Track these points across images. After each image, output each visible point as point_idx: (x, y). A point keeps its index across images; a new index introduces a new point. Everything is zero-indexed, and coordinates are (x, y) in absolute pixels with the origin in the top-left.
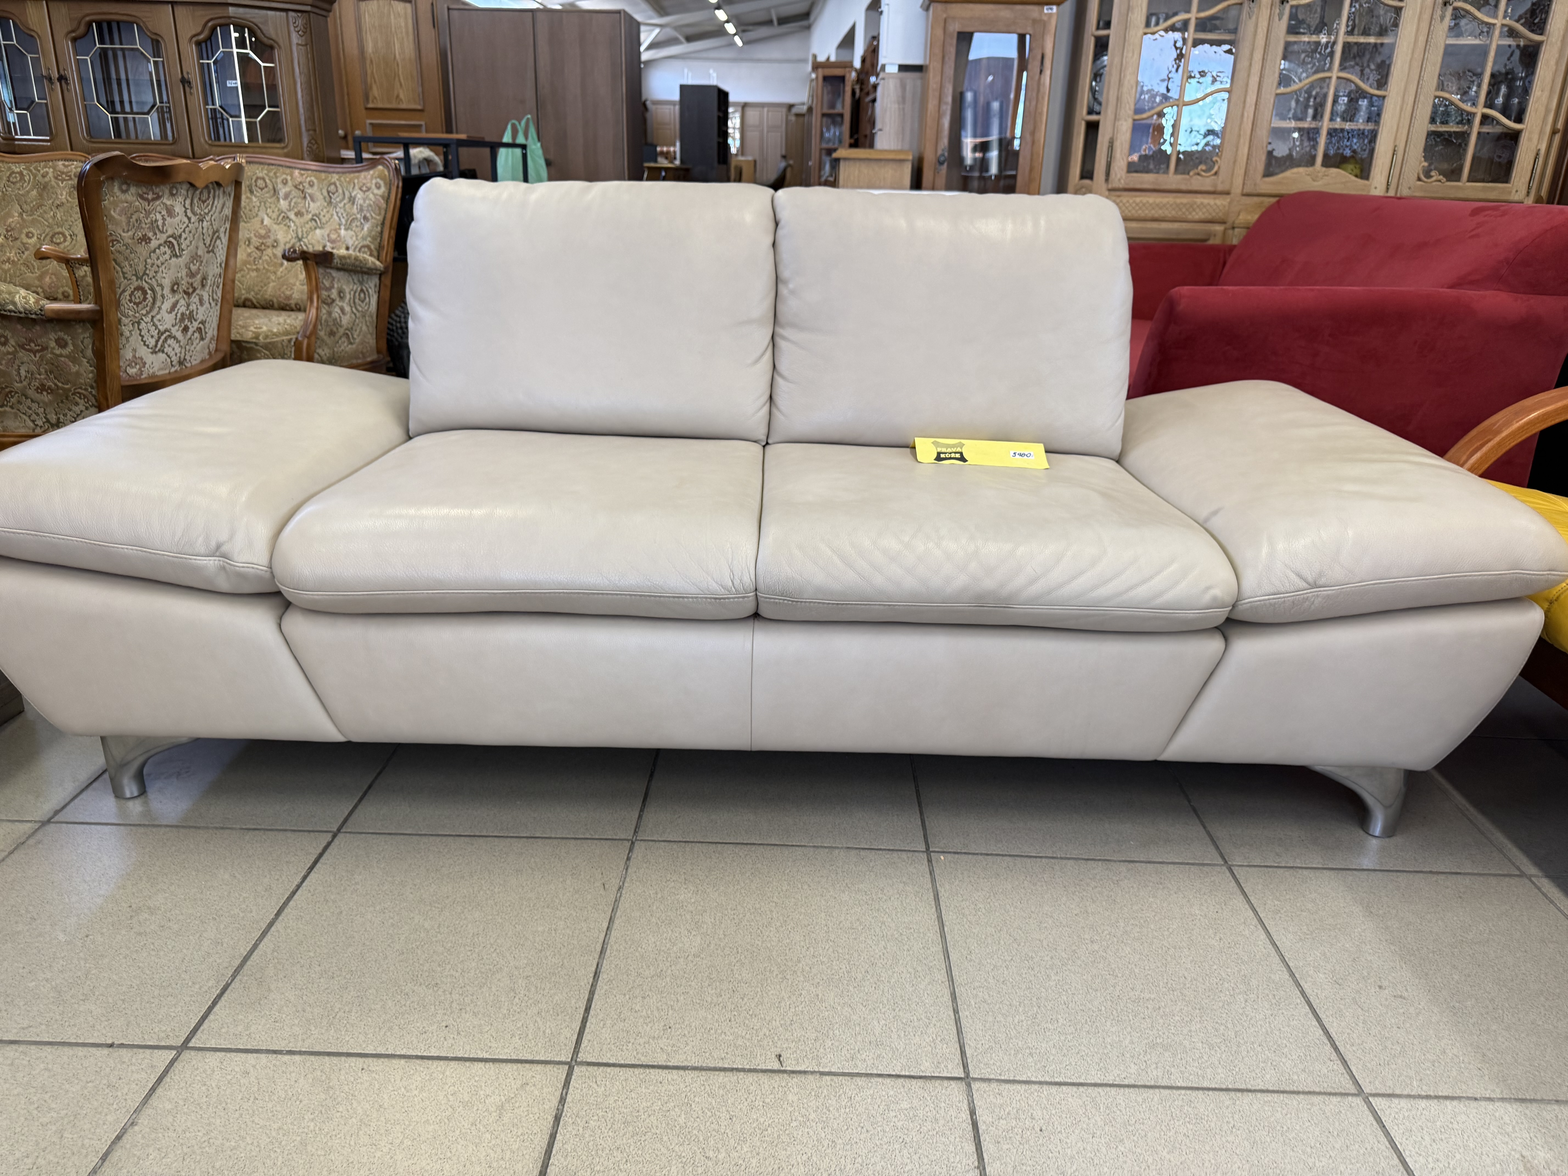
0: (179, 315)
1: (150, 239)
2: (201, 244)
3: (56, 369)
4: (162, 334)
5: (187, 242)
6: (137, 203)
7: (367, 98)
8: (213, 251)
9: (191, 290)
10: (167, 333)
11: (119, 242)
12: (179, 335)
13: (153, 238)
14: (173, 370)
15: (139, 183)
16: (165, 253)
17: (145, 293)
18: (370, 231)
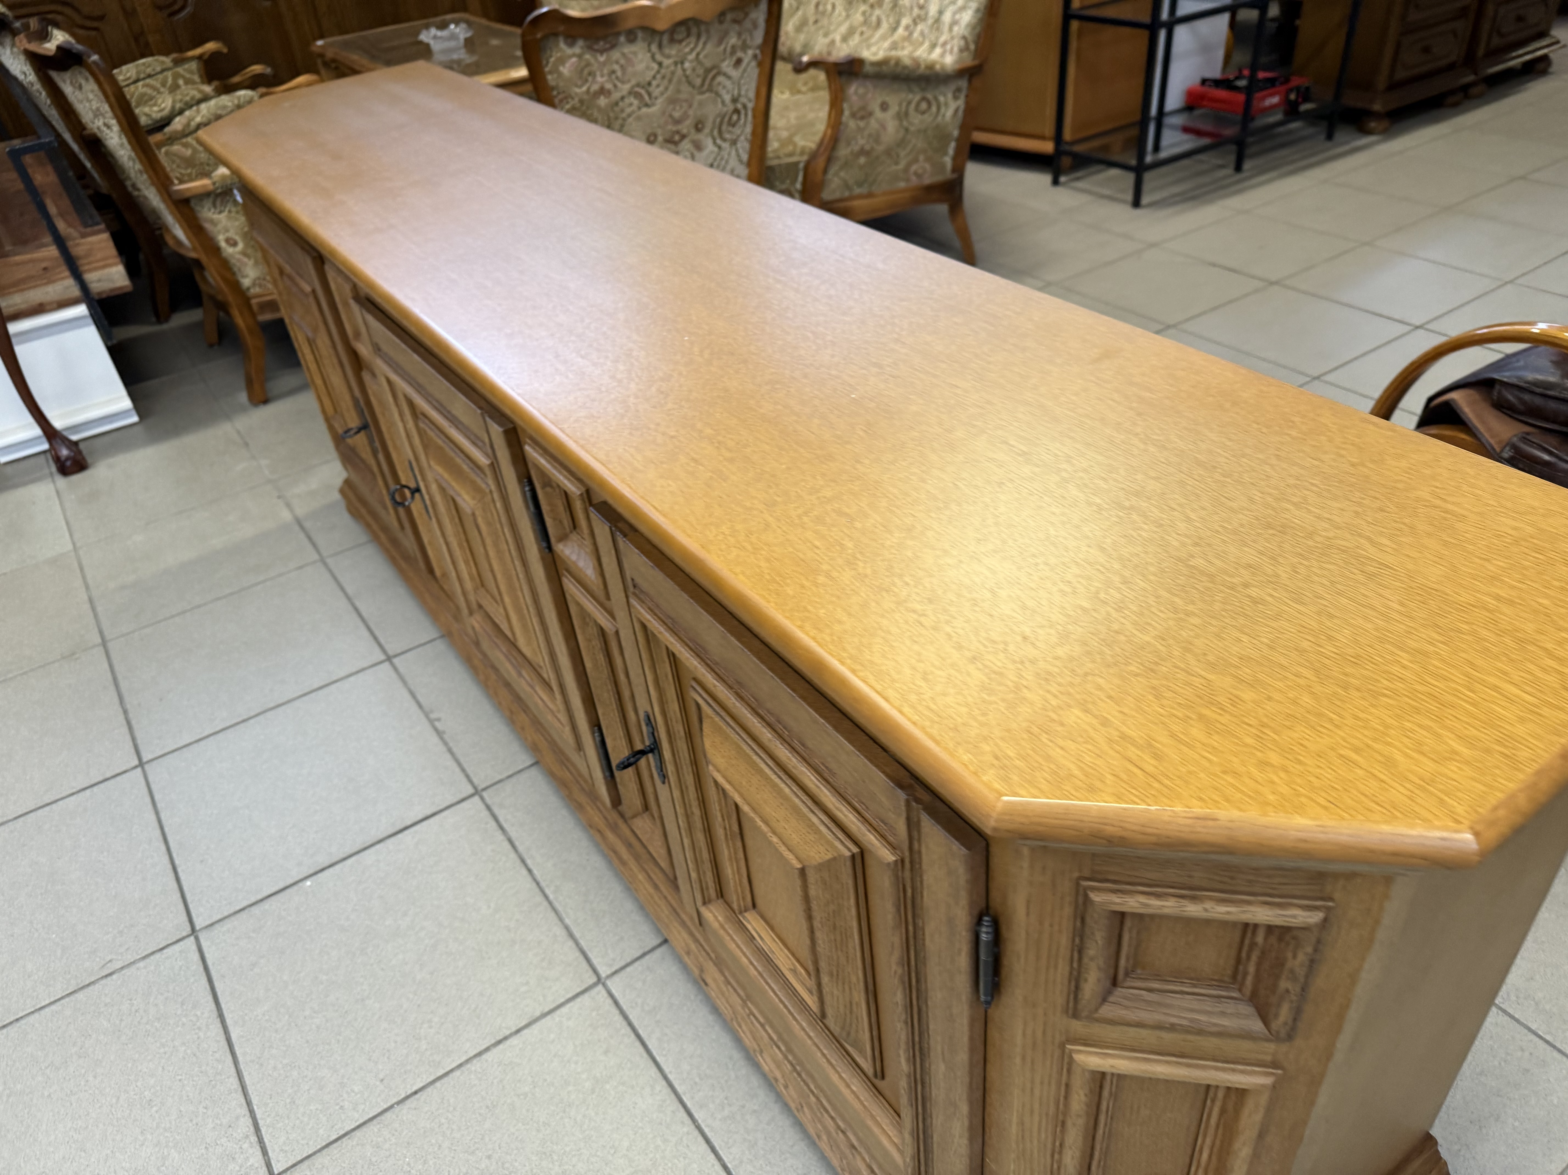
15: (585, 36)
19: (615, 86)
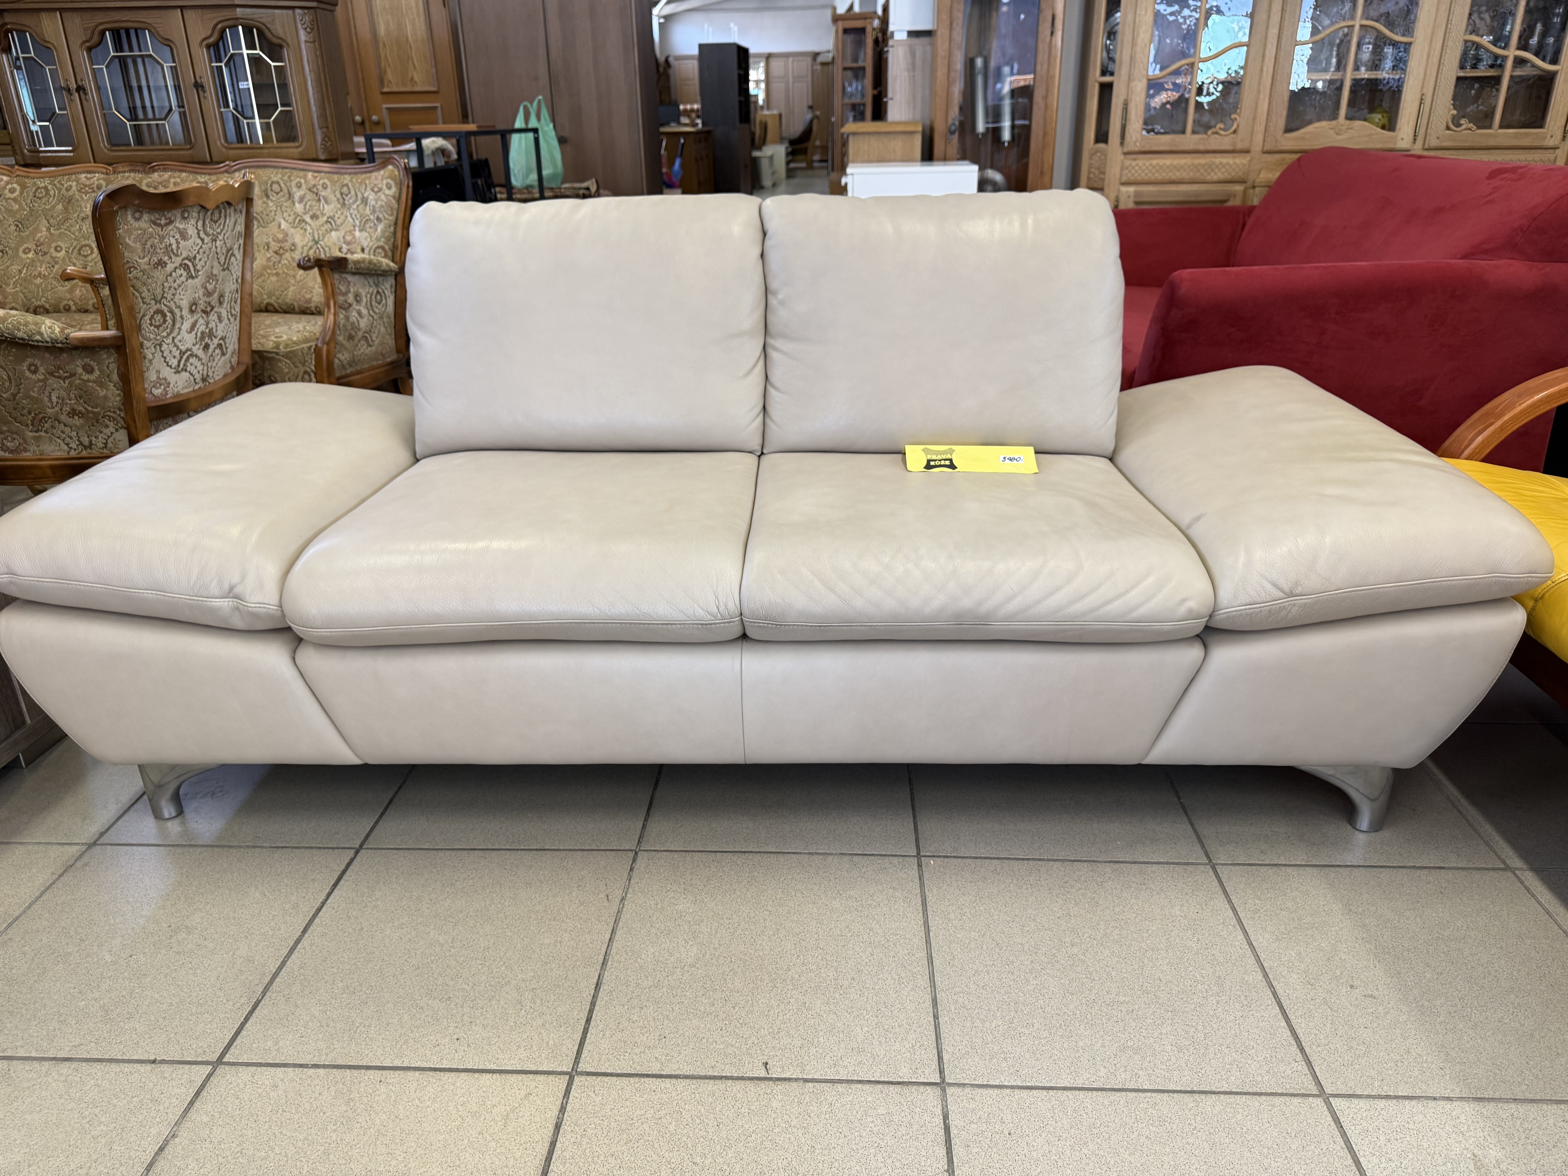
0: (199, 334)
1: (166, 263)
2: (216, 264)
3: (85, 395)
4: (184, 354)
5: (202, 263)
6: (151, 230)
7: (382, 82)
8: (228, 268)
9: (209, 309)
10: (189, 353)
11: (136, 268)
12: (200, 353)
13: (169, 262)
14: (197, 387)
15: (152, 210)
16: (181, 275)
17: (164, 316)
18: (383, 232)
19: (171, 258)
